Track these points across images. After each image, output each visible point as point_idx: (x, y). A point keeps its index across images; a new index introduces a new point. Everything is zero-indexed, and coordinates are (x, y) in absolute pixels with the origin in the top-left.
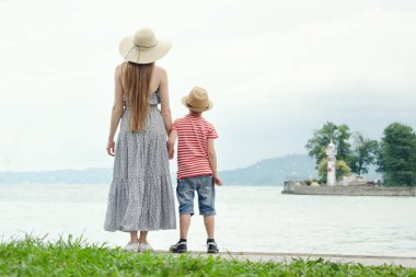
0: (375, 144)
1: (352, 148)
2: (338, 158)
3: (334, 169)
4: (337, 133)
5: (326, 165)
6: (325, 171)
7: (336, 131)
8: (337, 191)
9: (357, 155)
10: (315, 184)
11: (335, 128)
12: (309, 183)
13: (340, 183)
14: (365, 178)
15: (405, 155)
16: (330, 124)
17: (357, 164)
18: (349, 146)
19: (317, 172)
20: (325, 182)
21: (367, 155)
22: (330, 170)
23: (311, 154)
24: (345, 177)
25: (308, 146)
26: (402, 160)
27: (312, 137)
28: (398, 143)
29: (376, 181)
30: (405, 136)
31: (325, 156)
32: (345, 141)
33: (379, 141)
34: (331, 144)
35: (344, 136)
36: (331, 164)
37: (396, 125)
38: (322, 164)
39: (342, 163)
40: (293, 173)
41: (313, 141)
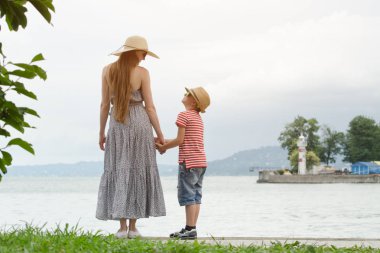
0: (341, 135)
1: (321, 140)
2: (308, 149)
3: (304, 160)
4: (307, 126)
5: (297, 156)
6: (296, 161)
7: (306, 124)
8: (308, 179)
9: (325, 146)
10: (288, 174)
11: (305, 121)
12: (281, 173)
13: (310, 172)
14: (333, 167)
15: (369, 145)
16: (301, 118)
17: (326, 154)
18: (318, 138)
19: (289, 162)
20: (297, 171)
21: (334, 146)
22: (301, 160)
23: (283, 146)
24: (314, 167)
25: (280, 139)
26: (366, 150)
27: (283, 130)
28: (362, 134)
29: (343, 170)
30: (368, 128)
31: (296, 147)
32: (314, 133)
33: (345, 133)
34: (302, 137)
35: (314, 128)
36: (302, 155)
37: (360, 118)
38: (293, 155)
39: (312, 153)
40: (267, 164)
41: (285, 134)
